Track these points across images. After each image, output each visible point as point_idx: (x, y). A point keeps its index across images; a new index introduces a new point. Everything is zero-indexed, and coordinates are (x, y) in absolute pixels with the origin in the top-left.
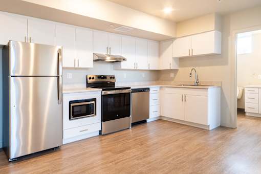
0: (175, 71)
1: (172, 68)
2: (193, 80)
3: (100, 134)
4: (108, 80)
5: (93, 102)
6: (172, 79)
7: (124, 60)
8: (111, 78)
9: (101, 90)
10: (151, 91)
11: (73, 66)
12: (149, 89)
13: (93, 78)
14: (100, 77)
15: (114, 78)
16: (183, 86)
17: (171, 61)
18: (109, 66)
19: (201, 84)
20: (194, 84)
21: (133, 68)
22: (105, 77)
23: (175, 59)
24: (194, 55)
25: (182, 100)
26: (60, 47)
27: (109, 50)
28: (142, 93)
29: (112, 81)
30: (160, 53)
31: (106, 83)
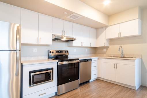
0: (107, 48)
1: (105, 46)
2: (120, 53)
3: (56, 94)
4: (64, 53)
5: (51, 71)
6: (105, 53)
7: (75, 39)
8: (66, 52)
9: (57, 61)
10: (92, 61)
11: (36, 43)
12: (91, 59)
13: (53, 52)
14: (57, 52)
15: (68, 52)
16: (113, 58)
17: (105, 41)
18: (64, 44)
19: (126, 56)
20: (121, 56)
21: (81, 46)
22: (61, 52)
23: (107, 40)
24: (121, 36)
25: (114, 67)
26: (18, 25)
27: (64, 32)
28: (87, 62)
29: (66, 54)
30: (97, 36)
31: (62, 55)
